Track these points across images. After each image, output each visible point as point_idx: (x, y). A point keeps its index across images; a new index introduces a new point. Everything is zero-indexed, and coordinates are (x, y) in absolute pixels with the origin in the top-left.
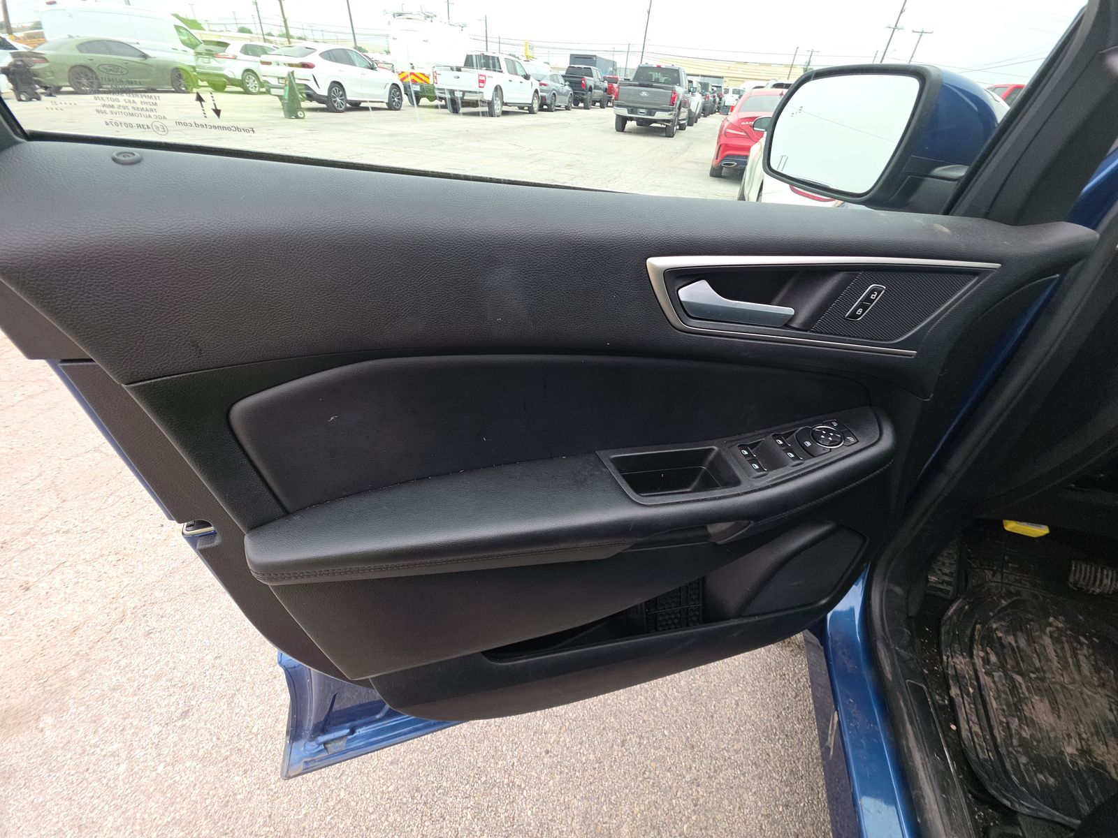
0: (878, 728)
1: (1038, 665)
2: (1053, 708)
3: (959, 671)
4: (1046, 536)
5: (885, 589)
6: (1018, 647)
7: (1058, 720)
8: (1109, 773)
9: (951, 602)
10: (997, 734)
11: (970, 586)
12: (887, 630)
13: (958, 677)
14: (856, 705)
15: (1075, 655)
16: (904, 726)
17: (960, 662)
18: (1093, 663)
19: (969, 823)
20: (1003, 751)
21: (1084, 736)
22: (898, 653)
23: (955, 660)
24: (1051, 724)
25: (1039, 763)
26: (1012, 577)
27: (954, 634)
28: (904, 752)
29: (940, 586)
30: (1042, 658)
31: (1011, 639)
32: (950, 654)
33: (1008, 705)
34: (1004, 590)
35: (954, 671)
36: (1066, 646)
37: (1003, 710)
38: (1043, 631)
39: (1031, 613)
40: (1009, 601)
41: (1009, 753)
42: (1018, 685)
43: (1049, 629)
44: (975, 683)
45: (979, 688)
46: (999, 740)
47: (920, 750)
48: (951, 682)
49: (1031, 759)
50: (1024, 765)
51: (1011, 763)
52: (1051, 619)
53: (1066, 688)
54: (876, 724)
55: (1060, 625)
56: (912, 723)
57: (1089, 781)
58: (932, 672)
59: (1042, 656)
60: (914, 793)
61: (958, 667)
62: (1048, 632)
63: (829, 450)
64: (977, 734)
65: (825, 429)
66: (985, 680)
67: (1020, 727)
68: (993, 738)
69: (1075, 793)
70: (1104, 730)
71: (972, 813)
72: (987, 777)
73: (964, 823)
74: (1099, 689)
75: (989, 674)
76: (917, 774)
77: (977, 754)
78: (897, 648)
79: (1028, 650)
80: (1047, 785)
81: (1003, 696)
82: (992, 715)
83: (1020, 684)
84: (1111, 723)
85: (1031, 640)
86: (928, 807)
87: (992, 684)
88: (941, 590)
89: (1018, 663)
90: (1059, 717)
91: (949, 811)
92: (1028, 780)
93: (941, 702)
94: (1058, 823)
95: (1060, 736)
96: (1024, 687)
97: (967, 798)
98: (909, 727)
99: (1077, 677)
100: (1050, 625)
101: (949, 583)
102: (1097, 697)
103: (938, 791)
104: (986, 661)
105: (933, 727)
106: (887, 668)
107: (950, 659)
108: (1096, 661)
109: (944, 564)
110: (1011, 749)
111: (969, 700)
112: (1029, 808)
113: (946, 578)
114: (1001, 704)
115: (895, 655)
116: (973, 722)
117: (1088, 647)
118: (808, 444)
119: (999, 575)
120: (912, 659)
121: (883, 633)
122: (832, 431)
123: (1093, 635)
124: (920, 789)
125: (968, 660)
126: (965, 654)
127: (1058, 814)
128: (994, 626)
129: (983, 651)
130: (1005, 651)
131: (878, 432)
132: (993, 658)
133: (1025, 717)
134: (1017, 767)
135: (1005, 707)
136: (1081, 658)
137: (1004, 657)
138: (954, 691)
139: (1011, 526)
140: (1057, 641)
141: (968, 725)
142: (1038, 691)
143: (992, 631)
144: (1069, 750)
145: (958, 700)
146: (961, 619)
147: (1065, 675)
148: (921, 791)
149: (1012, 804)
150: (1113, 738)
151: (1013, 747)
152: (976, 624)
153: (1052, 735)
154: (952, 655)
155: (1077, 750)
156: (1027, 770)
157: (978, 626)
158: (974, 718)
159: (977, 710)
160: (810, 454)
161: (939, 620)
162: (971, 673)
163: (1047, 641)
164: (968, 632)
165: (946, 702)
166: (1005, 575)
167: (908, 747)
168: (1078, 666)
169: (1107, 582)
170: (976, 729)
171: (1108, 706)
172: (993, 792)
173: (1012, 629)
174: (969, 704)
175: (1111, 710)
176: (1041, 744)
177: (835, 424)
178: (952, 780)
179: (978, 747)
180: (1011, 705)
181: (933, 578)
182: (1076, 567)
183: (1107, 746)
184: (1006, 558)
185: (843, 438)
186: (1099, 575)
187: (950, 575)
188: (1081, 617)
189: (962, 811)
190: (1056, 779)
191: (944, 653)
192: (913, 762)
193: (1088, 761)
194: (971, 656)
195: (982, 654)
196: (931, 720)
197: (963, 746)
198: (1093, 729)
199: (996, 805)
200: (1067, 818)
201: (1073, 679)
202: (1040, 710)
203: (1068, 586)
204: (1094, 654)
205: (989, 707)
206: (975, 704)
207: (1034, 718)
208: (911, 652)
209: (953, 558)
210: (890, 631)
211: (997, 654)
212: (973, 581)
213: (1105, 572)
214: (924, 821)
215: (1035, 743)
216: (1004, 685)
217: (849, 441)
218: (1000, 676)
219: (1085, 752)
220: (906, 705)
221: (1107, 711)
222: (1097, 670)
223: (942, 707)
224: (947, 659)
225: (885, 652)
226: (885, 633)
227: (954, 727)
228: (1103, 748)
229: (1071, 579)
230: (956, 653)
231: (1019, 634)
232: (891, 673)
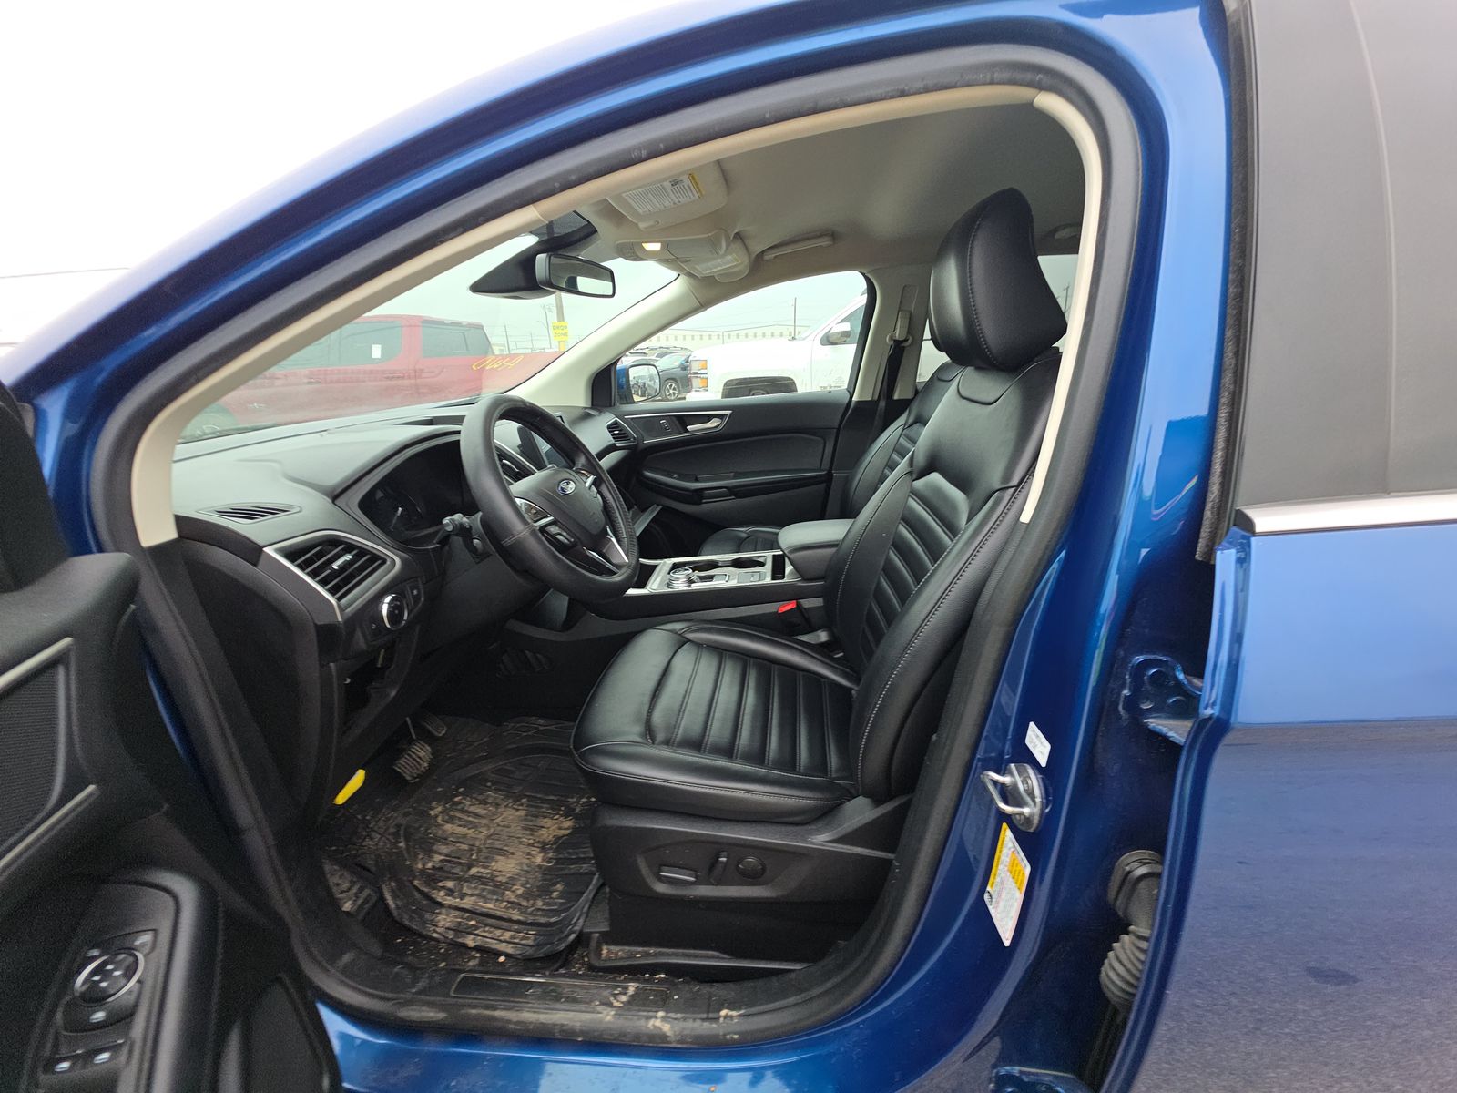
0: (490, 1055)
1: (466, 847)
2: (504, 855)
3: (452, 927)
4: (367, 775)
5: (339, 975)
6: (446, 856)
7: (514, 856)
8: (564, 836)
9: (382, 899)
10: (515, 917)
11: (373, 869)
12: (390, 995)
13: (459, 930)
14: (461, 1079)
15: (467, 812)
16: (494, 1019)
17: (445, 920)
18: (478, 802)
19: (586, 983)
20: (530, 919)
21: (531, 841)
22: (419, 993)
23: (440, 924)
24: (517, 864)
25: (544, 891)
26: (381, 824)
27: (413, 911)
28: (520, 1030)
29: (359, 902)
30: (461, 840)
31: (438, 858)
32: (433, 928)
33: (494, 893)
34: (390, 837)
35: (451, 932)
36: (458, 815)
37: (497, 900)
38: (439, 826)
39: (420, 827)
40: (402, 839)
41: (531, 914)
42: (479, 875)
43: (439, 820)
44: (468, 915)
45: (473, 913)
46: (521, 918)
47: (520, 1010)
48: (460, 940)
49: (539, 896)
50: (544, 905)
51: (541, 915)
52: (432, 813)
53: (491, 835)
54: (486, 1056)
55: (440, 809)
56: (494, 1008)
57: (566, 855)
58: (444, 957)
59: (461, 839)
60: (558, 1036)
61: (448, 925)
62: (442, 823)
63: (138, 985)
64: (512, 937)
65: (94, 973)
66: (467, 903)
67: (513, 891)
68: (518, 922)
69: (572, 871)
70: (530, 824)
71: (576, 976)
72: (549, 946)
73: (585, 989)
74: (500, 810)
75: (463, 896)
76: (542, 1023)
77: (528, 945)
78: (414, 991)
79: (451, 848)
80: (561, 892)
81: (485, 893)
82: (499, 913)
83: (478, 872)
84: (526, 815)
85: (444, 840)
86: (571, 1024)
87: (473, 898)
88: (363, 904)
89: (460, 864)
90: (512, 854)
91: (575, 1001)
92: (556, 907)
93: (477, 961)
94: (595, 896)
95: (527, 861)
96: (482, 870)
97: (562, 976)
98: (498, 1013)
99: (484, 821)
100: (436, 816)
101: (361, 890)
102: (505, 815)
103: (558, 1006)
104: (450, 892)
105: (502, 983)
106: (432, 1014)
107: (438, 930)
108: (477, 800)
109: (338, 885)
110: (530, 910)
111: (481, 929)
112: (579, 919)
113: (354, 890)
114: (492, 899)
115: (419, 997)
116: (501, 936)
117: (465, 799)
118: (99, 1016)
119: (373, 834)
120: (430, 977)
121: (391, 1003)
122: (105, 963)
123: (456, 790)
124: (555, 1025)
125: (444, 911)
126: (437, 911)
127: (585, 894)
128: (420, 866)
129: (439, 891)
130: (446, 869)
131: (162, 893)
132: (450, 884)
133: (507, 883)
134: (547, 913)
135: (495, 897)
136: (472, 809)
137: (451, 873)
138: (470, 941)
139: (341, 798)
140: (451, 820)
141: (504, 942)
142: (489, 859)
143: (423, 871)
144: (539, 859)
145: (479, 941)
146: (402, 896)
147: (480, 830)
148: (557, 1025)
149: (574, 932)
150: (539, 820)
151: (527, 907)
152: (412, 883)
153: (525, 868)
154: (434, 926)
155: (540, 853)
156: (549, 904)
157: (416, 882)
158: (498, 932)
159: (491, 926)
160: (122, 1018)
161: (397, 922)
162: (457, 913)
163: (448, 827)
164: (418, 896)
165: (478, 955)
166: (376, 828)
167: (518, 1023)
168: (477, 815)
169: (422, 754)
170: (508, 935)
171: (514, 811)
172: (562, 946)
173: (430, 852)
174: (485, 931)
175: (518, 810)
176: (530, 881)
177: (95, 952)
178: (552, 984)
179: (523, 942)
180: (493, 891)
181: (347, 906)
182: (399, 768)
183: (543, 827)
184: (359, 817)
185: (130, 950)
186: (414, 756)
187: (353, 883)
188: (439, 789)
189: (576, 985)
190: (558, 883)
191: (429, 933)
192: (531, 1023)
193: (551, 848)
194: (441, 905)
195: (442, 893)
196: (495, 982)
197: (519, 957)
198: (528, 832)
199: (572, 948)
200: (591, 887)
201: (485, 825)
202: (505, 867)
203: (412, 784)
204: (472, 798)
205: (493, 912)
206: (486, 925)
207: (508, 875)
208: (423, 974)
209: (335, 870)
210: (392, 992)
211: (448, 878)
212: (370, 863)
213: (413, 750)
214: (582, 1033)
215: (528, 886)
216: (475, 888)
217: (144, 945)
218: (468, 887)
219: (544, 847)
220: (475, 1007)
221: (518, 814)
222: (484, 802)
223: (482, 963)
224: (437, 932)
225: (412, 1010)
226: (388, 1000)
227: (502, 959)
228: (543, 831)
229: (408, 778)
230: (433, 920)
231: (435, 848)
232: (439, 1012)
